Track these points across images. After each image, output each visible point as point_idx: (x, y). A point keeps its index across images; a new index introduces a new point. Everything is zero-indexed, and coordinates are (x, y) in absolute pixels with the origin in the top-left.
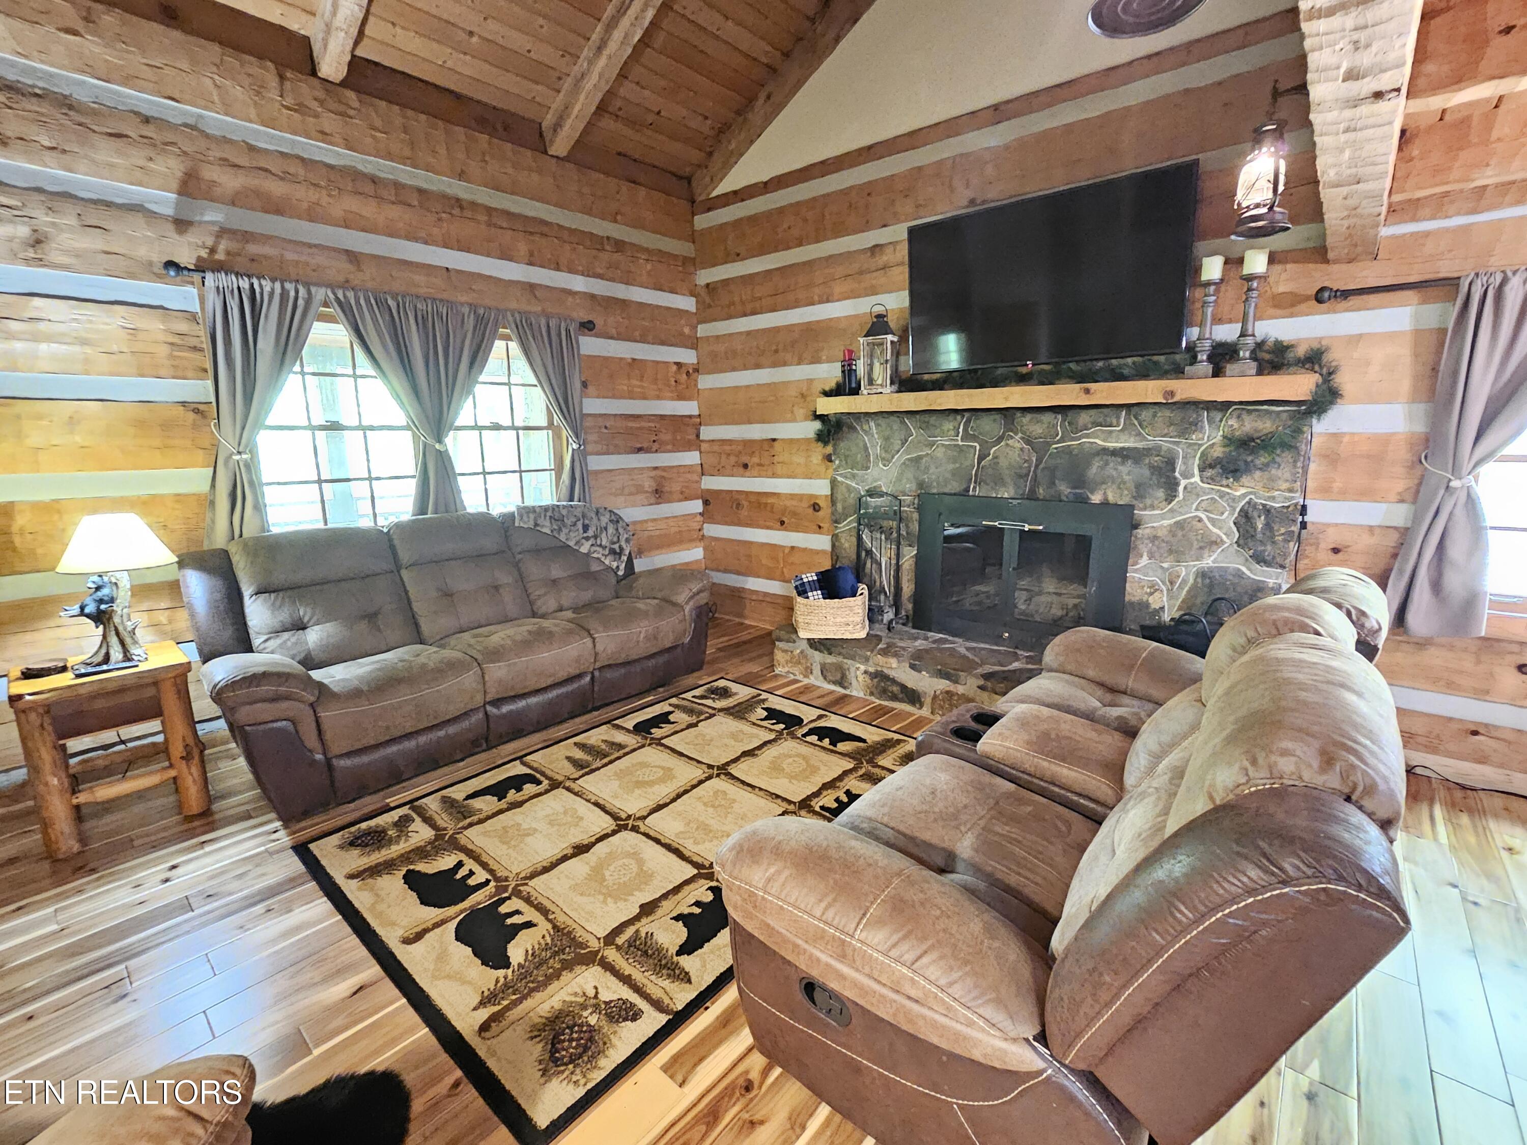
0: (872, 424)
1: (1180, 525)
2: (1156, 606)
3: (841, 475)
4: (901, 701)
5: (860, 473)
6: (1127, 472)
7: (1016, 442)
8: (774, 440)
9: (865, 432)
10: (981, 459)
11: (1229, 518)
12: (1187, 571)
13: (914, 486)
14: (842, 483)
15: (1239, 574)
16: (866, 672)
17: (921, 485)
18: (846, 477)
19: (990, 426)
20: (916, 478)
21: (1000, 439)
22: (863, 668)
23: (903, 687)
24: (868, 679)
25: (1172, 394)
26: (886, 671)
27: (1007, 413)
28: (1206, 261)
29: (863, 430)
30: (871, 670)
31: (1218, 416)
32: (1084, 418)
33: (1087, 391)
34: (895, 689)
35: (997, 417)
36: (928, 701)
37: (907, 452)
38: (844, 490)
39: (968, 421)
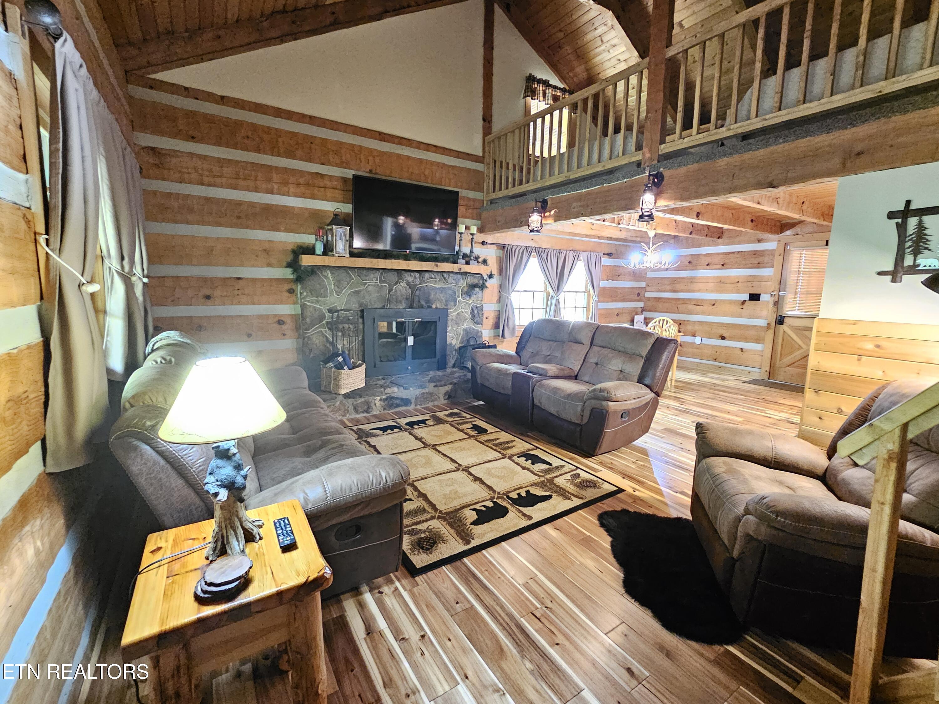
0: (329, 272)
1: (458, 314)
2: (454, 344)
3: (308, 301)
4: (401, 406)
5: (322, 299)
6: (442, 297)
7: (403, 284)
8: (239, 279)
9: (325, 277)
10: (390, 291)
11: (469, 310)
12: (461, 330)
13: (357, 305)
14: (310, 306)
15: (473, 329)
16: (380, 400)
17: (361, 305)
18: (312, 303)
19: (393, 277)
20: (359, 302)
21: (396, 283)
22: (379, 398)
23: (402, 399)
24: (382, 403)
25: (460, 269)
26: (392, 395)
27: (399, 272)
28: (460, 225)
29: (323, 275)
30: (384, 397)
31: (464, 277)
32: (427, 275)
33: (437, 266)
34: (398, 402)
35: (395, 273)
36: (413, 401)
37: (351, 288)
38: (311, 309)
39: (382, 274)
